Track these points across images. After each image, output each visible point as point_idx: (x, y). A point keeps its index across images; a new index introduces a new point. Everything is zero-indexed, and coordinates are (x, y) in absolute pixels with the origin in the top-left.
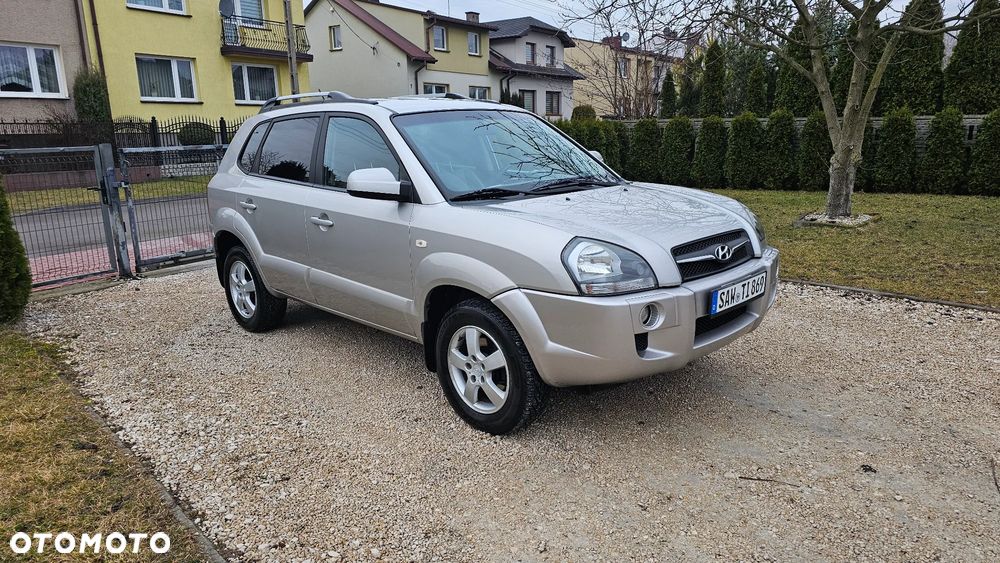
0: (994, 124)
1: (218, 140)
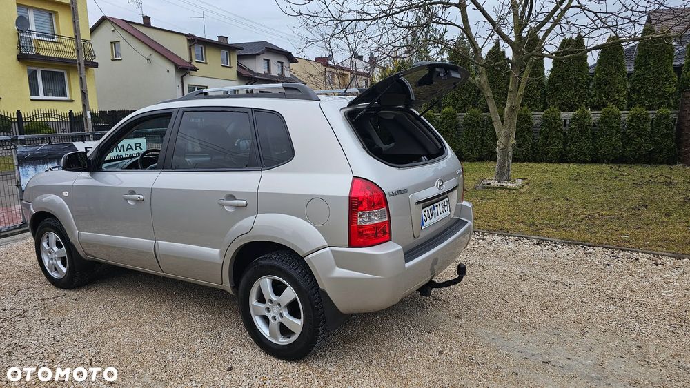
0: (580, 118)
1: (15, 128)
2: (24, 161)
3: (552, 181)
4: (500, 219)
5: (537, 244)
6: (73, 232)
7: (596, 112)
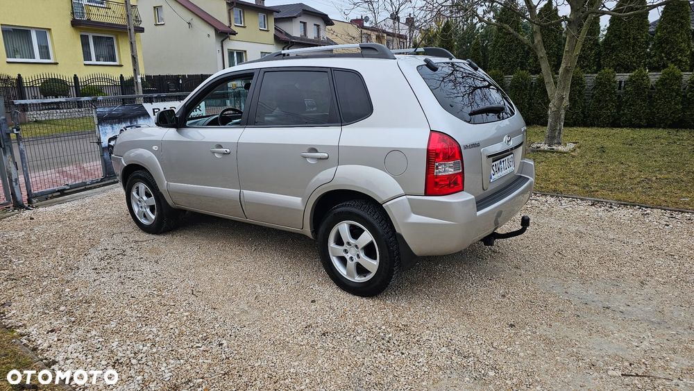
0: (637, 79)
1: (73, 91)
2: (103, 120)
3: (605, 146)
4: (552, 181)
5: (592, 205)
6: (162, 183)
7: (655, 74)
